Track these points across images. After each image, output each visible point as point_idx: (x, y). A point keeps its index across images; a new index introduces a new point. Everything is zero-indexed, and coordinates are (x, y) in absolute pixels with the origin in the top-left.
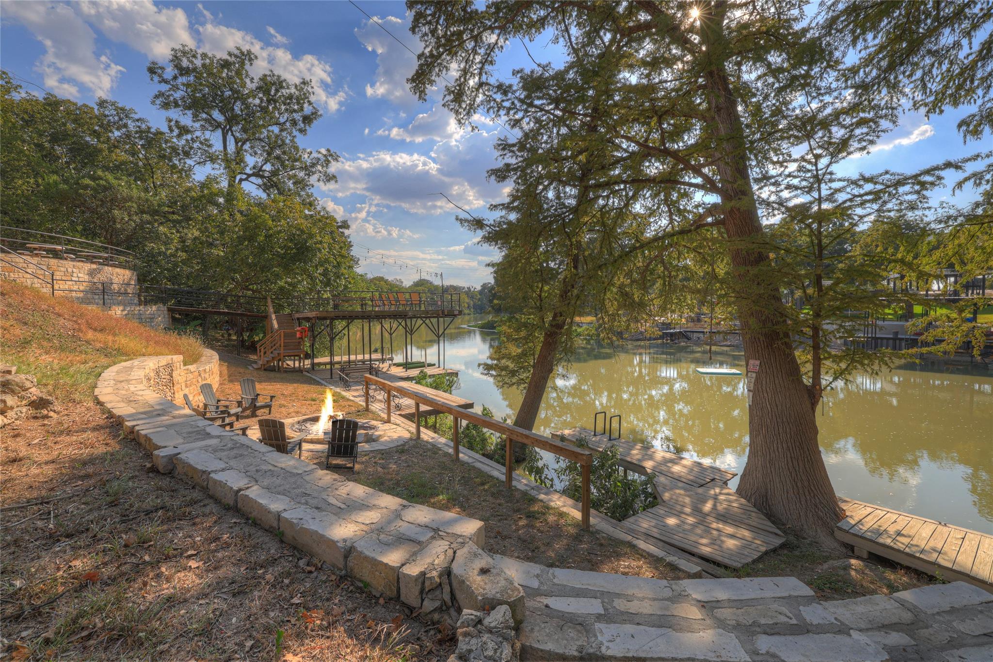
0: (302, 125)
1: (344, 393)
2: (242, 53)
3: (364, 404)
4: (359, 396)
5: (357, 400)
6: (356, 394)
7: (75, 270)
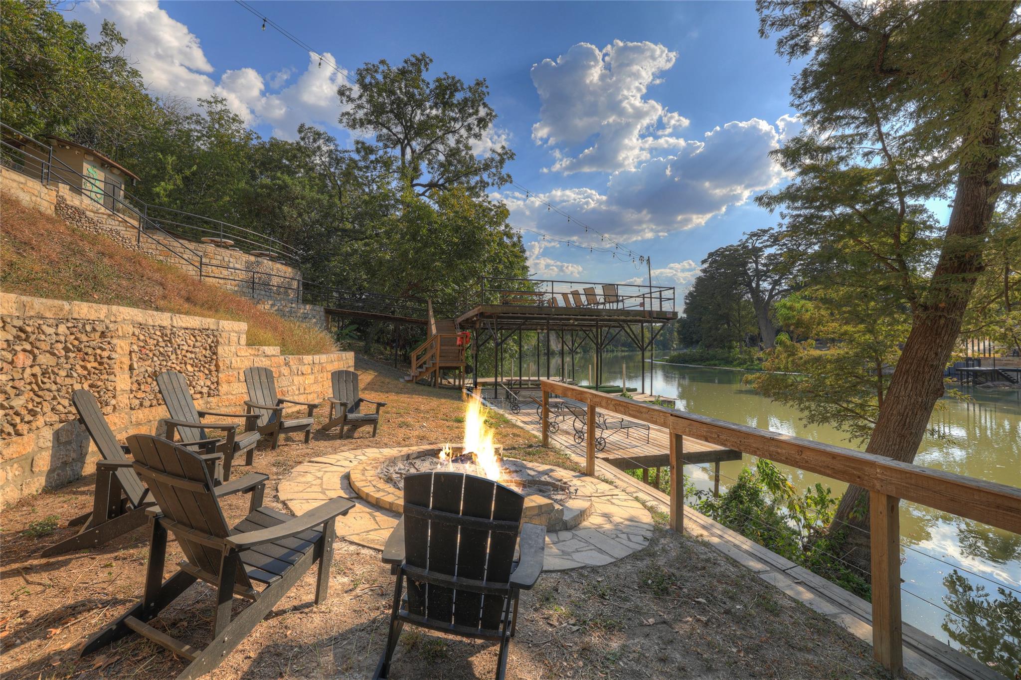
0: (477, 130)
1: (509, 417)
2: (417, 59)
3: (540, 435)
4: (531, 423)
5: (528, 427)
6: (526, 419)
7: (231, 260)
